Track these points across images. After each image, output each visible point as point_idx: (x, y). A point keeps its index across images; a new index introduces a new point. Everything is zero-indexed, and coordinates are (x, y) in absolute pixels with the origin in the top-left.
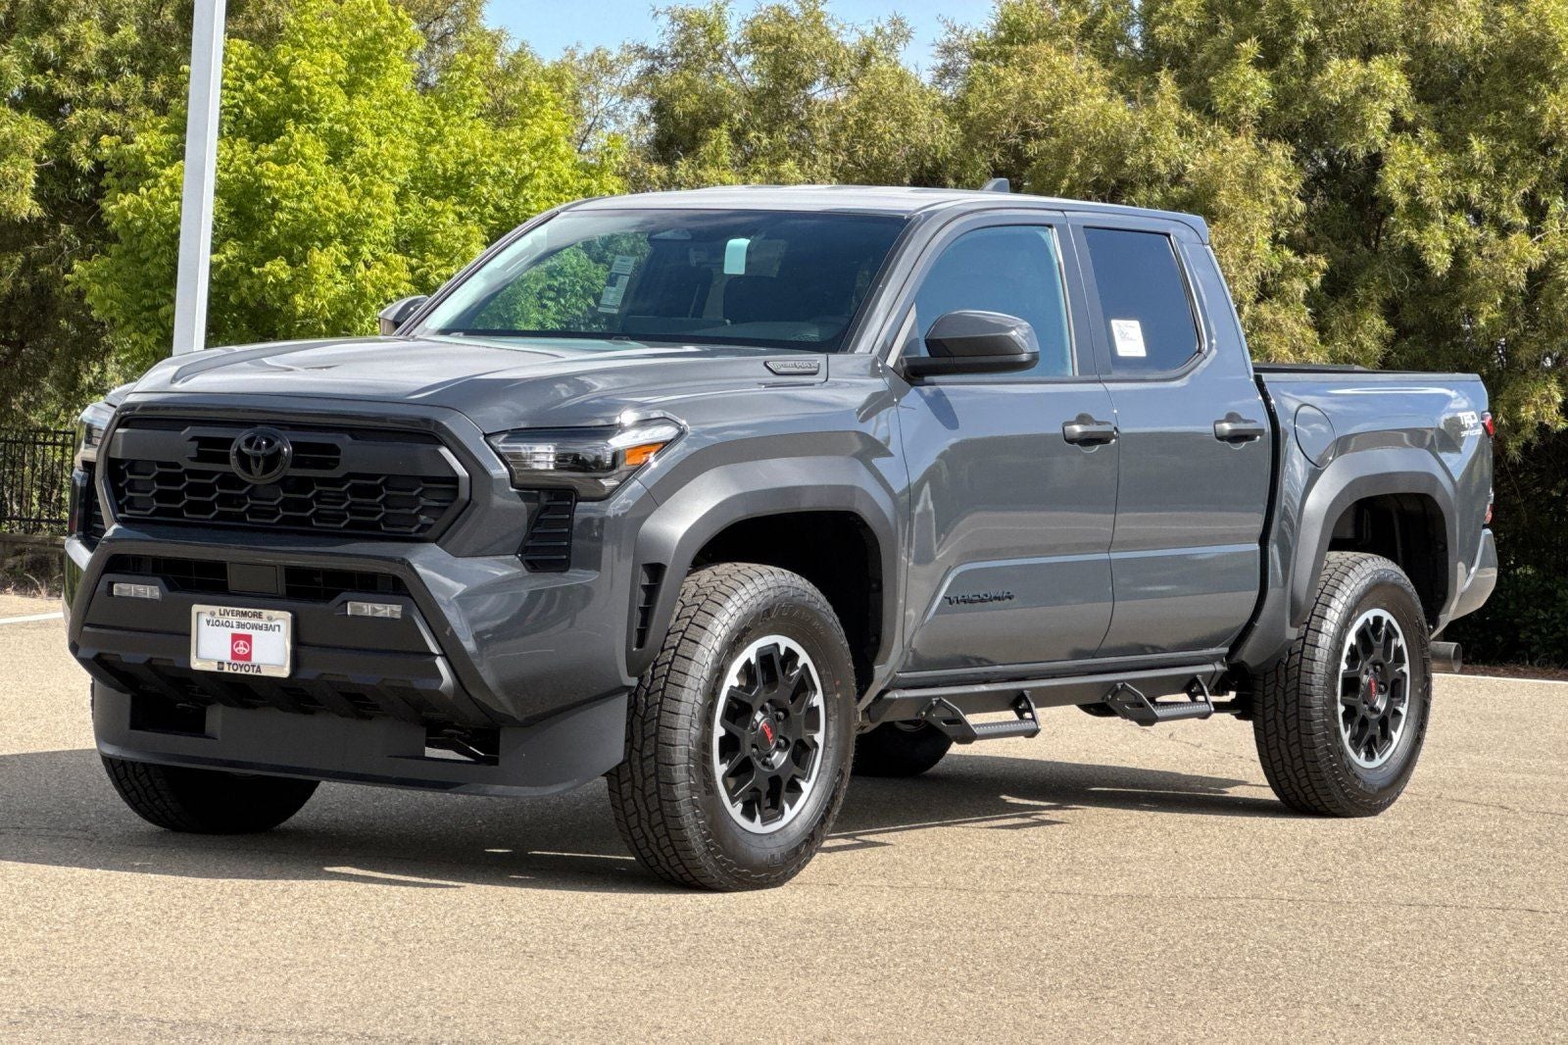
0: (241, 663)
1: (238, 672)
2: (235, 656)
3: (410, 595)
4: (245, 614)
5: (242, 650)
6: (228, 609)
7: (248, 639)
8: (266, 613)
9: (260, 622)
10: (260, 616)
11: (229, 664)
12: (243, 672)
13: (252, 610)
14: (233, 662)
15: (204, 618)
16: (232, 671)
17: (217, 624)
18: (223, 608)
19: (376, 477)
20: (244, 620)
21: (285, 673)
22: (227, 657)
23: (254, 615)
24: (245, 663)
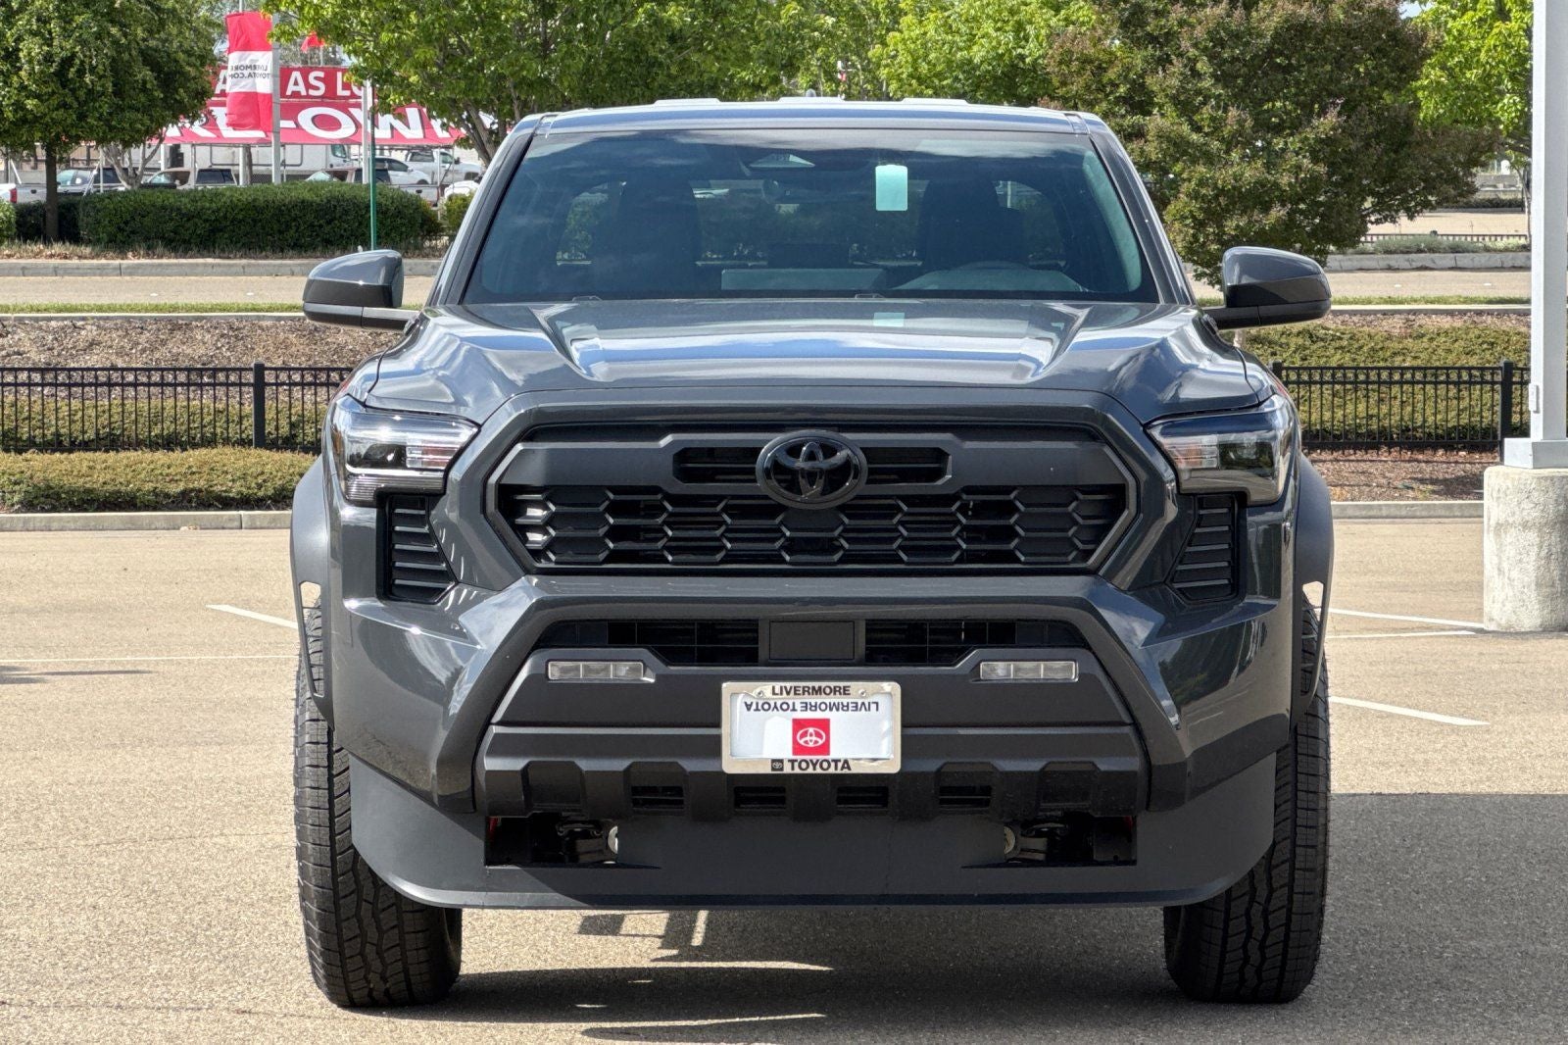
0: (814, 758)
1: (810, 770)
2: (798, 749)
3: (1089, 648)
4: (818, 691)
5: (811, 740)
6: (788, 685)
7: (824, 725)
8: (856, 687)
9: (845, 700)
10: (845, 691)
11: (792, 761)
12: (819, 771)
13: (832, 684)
14: (799, 758)
15: (740, 700)
16: (797, 771)
17: (766, 706)
18: (778, 685)
19: (1008, 490)
20: (813, 700)
21: (893, 767)
22: (786, 753)
23: (834, 691)
24: (821, 757)
